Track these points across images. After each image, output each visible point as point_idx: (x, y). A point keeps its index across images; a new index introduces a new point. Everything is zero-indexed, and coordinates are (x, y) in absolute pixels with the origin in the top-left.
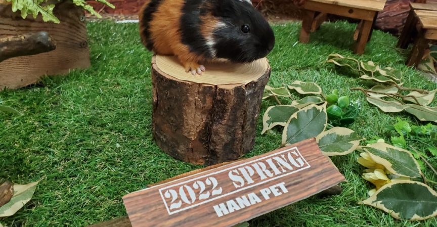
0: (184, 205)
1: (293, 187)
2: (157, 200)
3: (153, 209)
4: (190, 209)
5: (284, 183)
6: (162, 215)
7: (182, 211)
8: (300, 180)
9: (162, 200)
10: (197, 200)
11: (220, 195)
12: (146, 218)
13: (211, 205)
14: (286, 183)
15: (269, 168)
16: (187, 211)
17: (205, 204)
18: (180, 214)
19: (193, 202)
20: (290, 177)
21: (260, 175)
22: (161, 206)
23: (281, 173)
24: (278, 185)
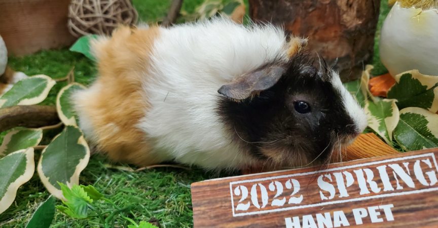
0: (252, 208)
1: (404, 215)
2: (226, 195)
3: (218, 205)
4: (257, 215)
5: (392, 206)
6: (225, 214)
7: (248, 216)
8: (420, 206)
9: (230, 197)
10: (269, 206)
11: (298, 205)
12: (209, 214)
13: (283, 216)
14: (395, 206)
15: (377, 178)
16: (254, 216)
17: (277, 213)
18: (245, 218)
19: (264, 206)
20: (407, 198)
21: (360, 187)
22: (227, 204)
23: (393, 189)
24: (381, 207)
